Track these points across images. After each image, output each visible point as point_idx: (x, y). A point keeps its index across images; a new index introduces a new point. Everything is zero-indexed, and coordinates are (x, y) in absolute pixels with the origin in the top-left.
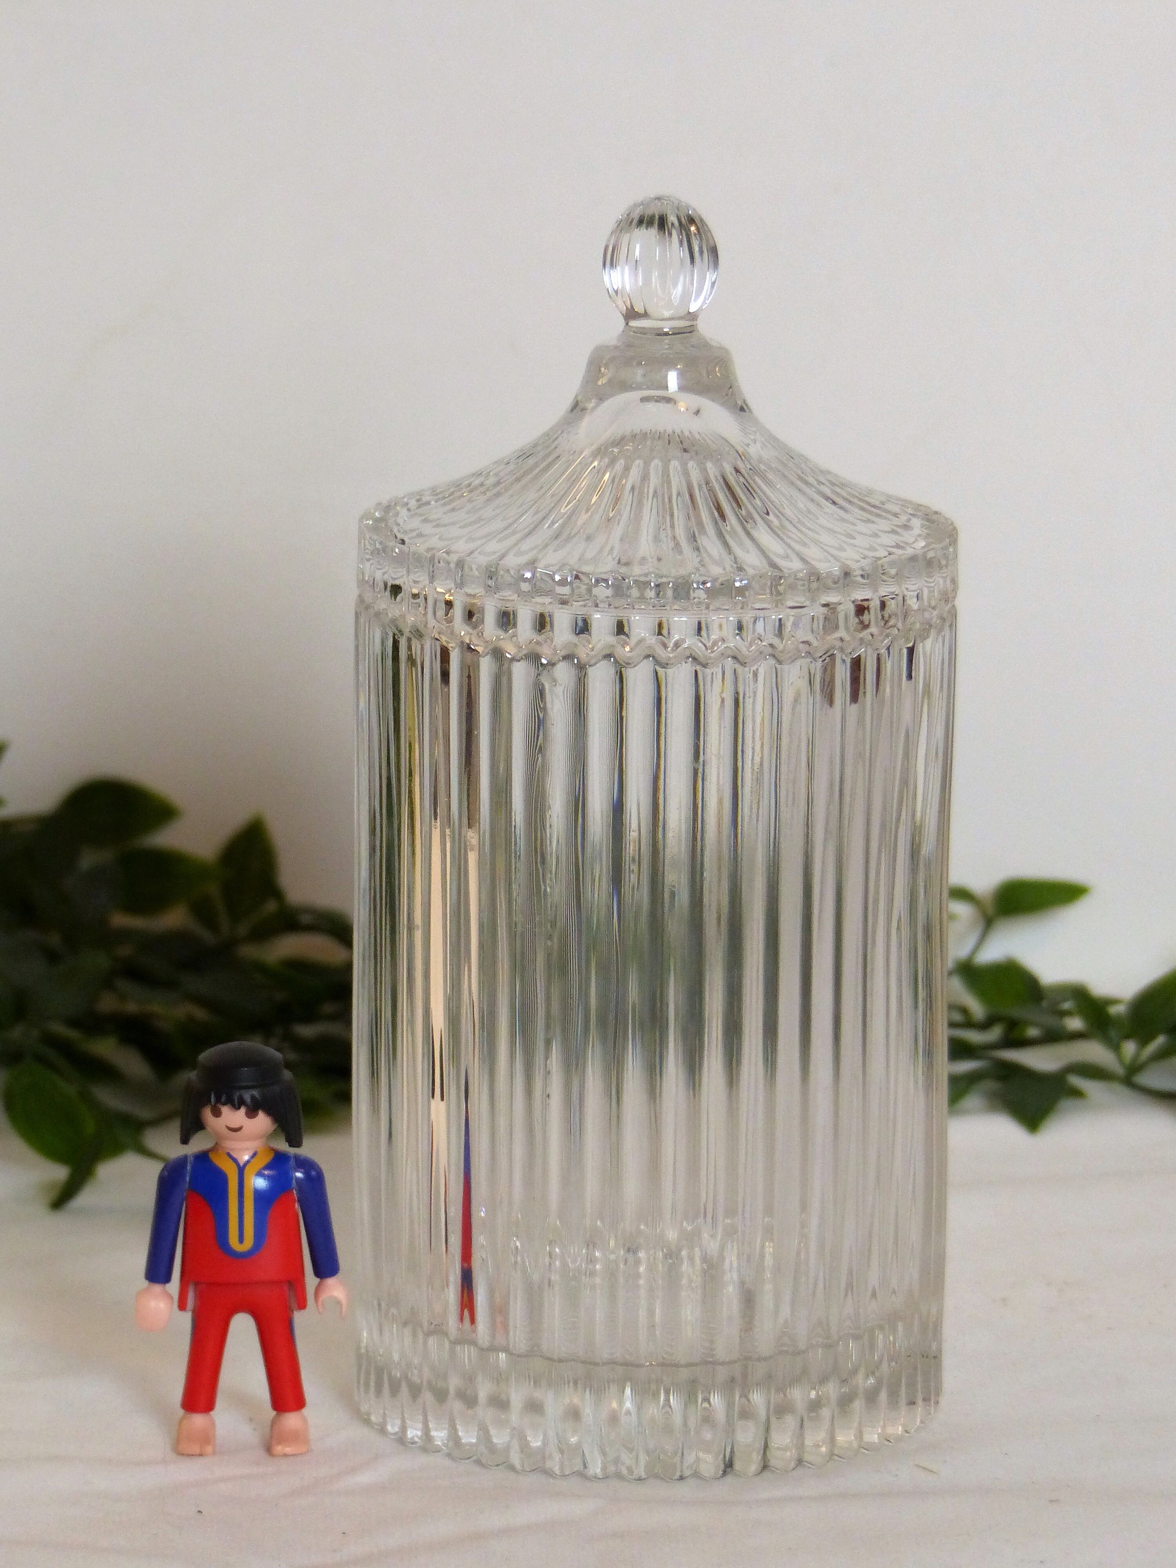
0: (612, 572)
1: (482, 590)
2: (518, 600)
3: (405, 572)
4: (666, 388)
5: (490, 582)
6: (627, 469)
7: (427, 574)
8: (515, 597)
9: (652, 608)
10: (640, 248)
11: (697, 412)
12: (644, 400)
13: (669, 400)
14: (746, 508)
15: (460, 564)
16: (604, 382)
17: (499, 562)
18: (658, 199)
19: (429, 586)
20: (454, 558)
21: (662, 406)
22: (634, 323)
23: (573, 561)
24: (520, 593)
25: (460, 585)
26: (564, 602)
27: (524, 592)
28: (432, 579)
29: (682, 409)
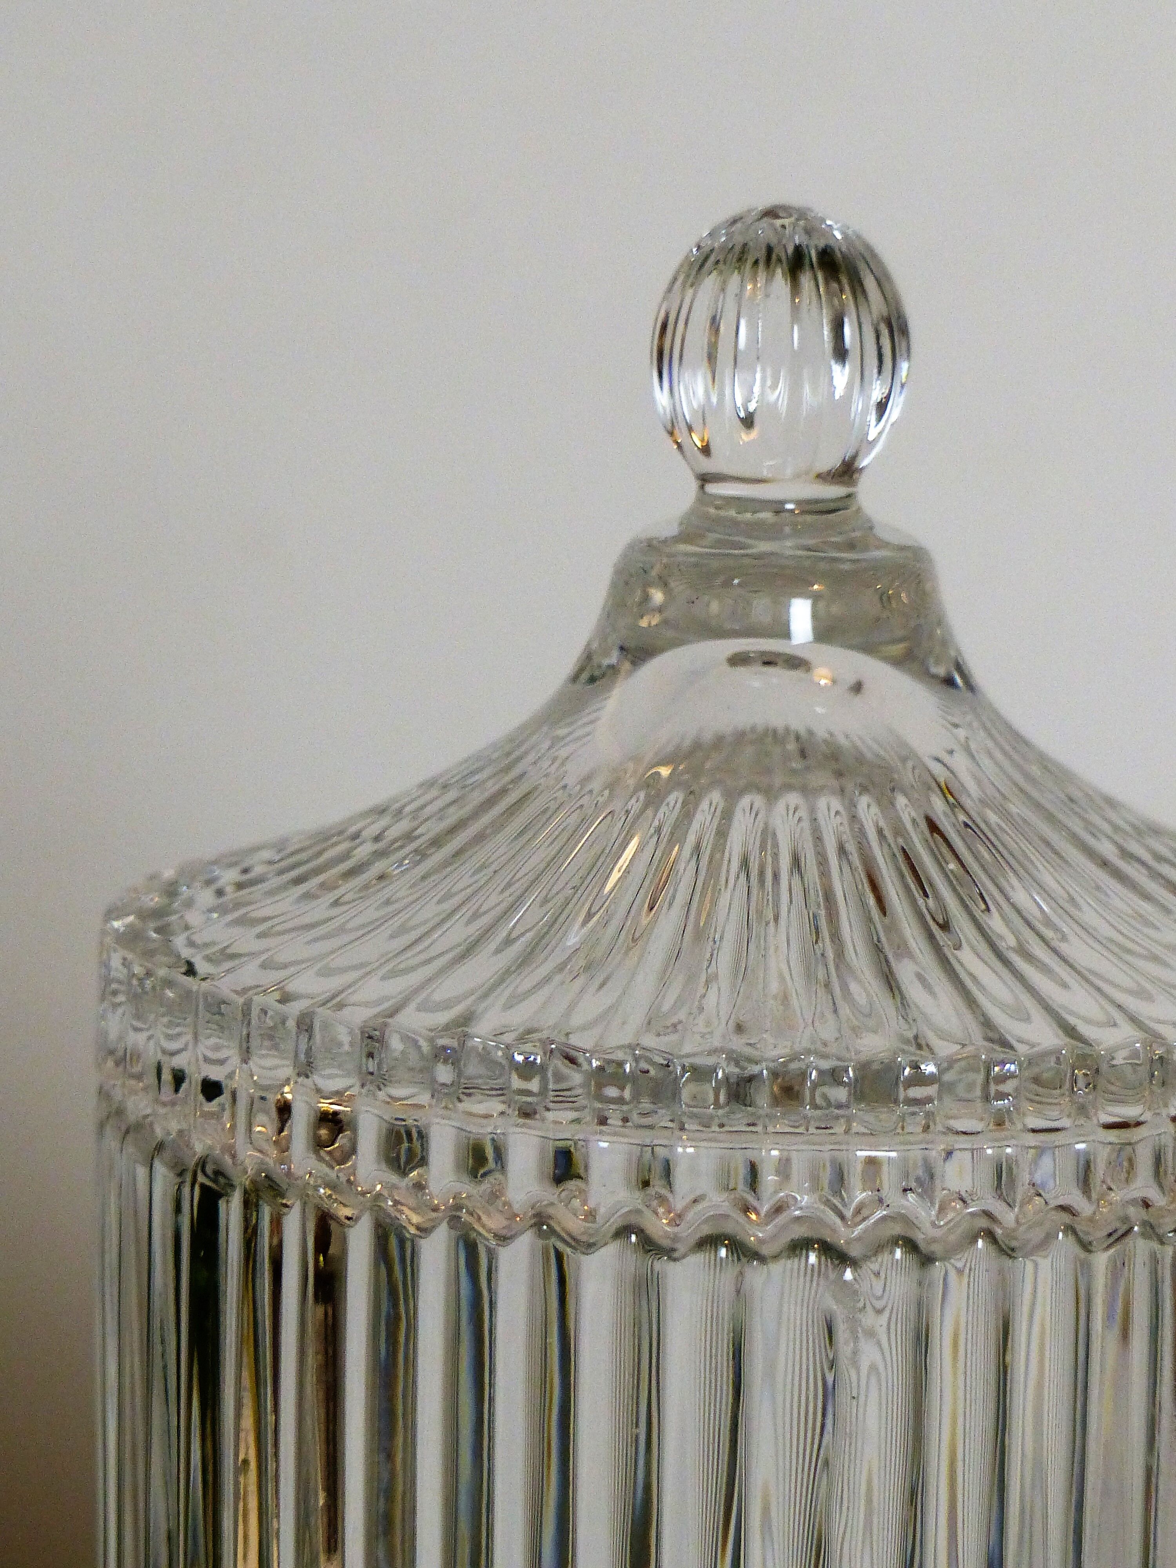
0: (632, 1047)
1: (353, 1080)
2: (430, 1106)
3: (189, 1037)
4: (786, 634)
5: (372, 1065)
6: (687, 815)
7: (237, 1041)
8: (424, 1098)
9: (717, 1129)
10: (747, 326)
11: (858, 688)
12: (738, 660)
13: (795, 663)
14: (938, 897)
15: (305, 1024)
16: (654, 623)
17: (390, 1020)
18: (771, 213)
19: (240, 1068)
20: (295, 1008)
21: (777, 675)
22: (713, 489)
23: (549, 1019)
24: (437, 1090)
25: (306, 1069)
26: (527, 1113)
27: (443, 1084)
28: (246, 1055)
29: (823, 682)
